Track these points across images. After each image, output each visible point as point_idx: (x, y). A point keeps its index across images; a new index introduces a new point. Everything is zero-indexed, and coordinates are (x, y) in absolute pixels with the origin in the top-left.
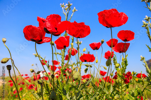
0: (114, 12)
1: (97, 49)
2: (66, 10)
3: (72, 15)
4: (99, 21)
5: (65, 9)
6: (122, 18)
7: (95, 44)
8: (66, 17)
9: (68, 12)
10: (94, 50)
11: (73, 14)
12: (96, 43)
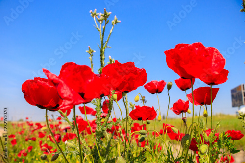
0: (197, 49)
1: (159, 91)
2: (101, 22)
3: (111, 31)
4: (167, 63)
5: (99, 21)
6: (213, 59)
7: (154, 83)
8: (101, 34)
9: (104, 27)
10: (153, 93)
11: (113, 27)
12: (157, 82)
